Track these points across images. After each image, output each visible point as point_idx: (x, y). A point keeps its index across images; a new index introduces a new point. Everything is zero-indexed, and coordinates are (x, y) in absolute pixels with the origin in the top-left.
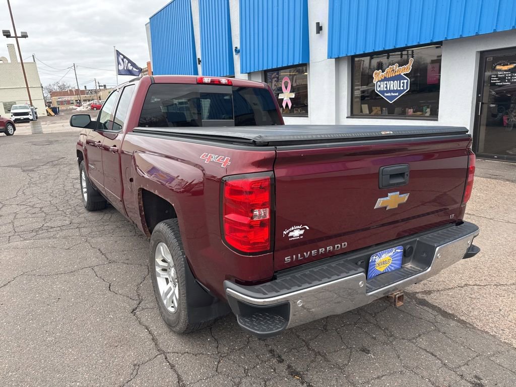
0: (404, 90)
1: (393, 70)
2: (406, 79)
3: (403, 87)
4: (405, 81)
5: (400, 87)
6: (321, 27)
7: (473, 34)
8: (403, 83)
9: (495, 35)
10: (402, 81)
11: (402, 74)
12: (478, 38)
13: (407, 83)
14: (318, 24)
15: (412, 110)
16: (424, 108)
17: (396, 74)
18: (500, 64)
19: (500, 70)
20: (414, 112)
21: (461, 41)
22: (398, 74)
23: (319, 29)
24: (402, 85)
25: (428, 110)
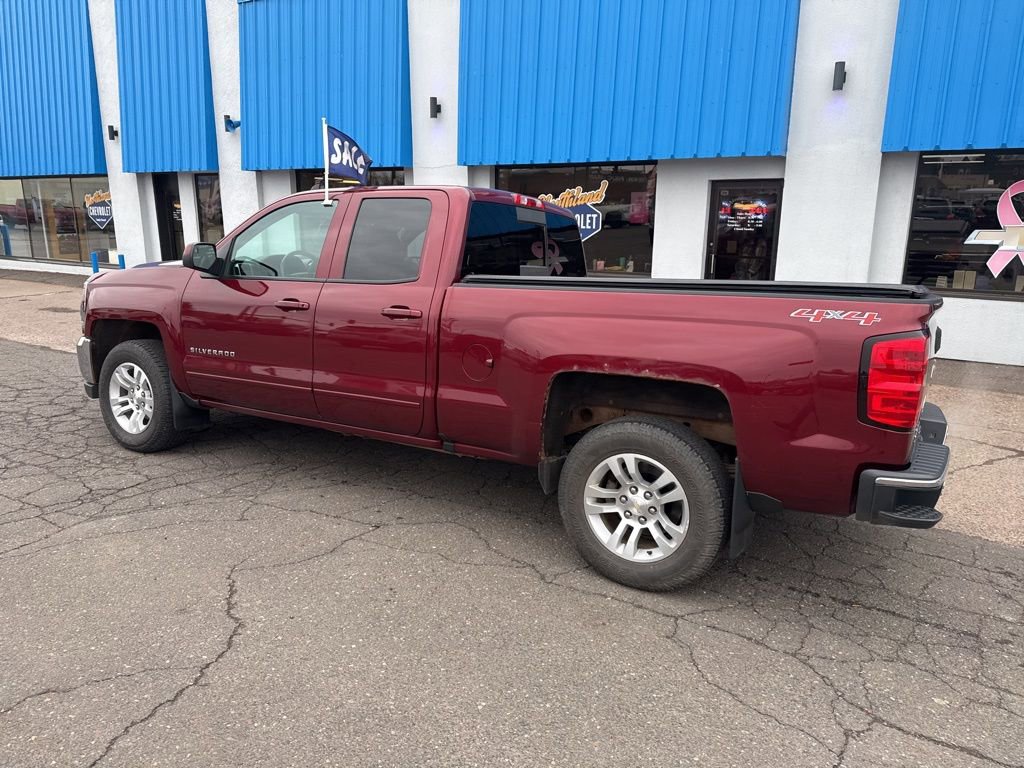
0: (592, 230)
1: (574, 197)
2: (596, 213)
3: (591, 224)
4: (595, 216)
5: (585, 225)
6: (439, 106)
7: (712, 155)
8: (591, 219)
9: (744, 160)
10: (588, 216)
11: (588, 204)
12: (719, 161)
13: (597, 218)
14: (434, 100)
15: (603, 262)
16: (622, 260)
17: (579, 203)
18: (739, 202)
19: (739, 210)
20: (605, 266)
21: (692, 164)
22: (582, 203)
23: (436, 109)
24: (588, 221)
25: (631, 263)
